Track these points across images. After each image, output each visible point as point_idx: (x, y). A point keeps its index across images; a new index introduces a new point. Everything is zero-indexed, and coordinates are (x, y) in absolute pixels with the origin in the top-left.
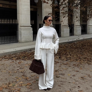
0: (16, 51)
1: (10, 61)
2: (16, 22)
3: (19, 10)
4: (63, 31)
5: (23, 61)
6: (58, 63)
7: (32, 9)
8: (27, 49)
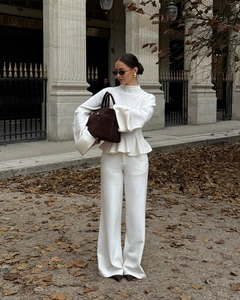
0: (40, 167)
1: (21, 196)
2: (39, 73)
3: (51, 34)
4: (196, 105)
5: (60, 198)
6: (177, 203)
7: (94, 32)
8: (75, 162)
